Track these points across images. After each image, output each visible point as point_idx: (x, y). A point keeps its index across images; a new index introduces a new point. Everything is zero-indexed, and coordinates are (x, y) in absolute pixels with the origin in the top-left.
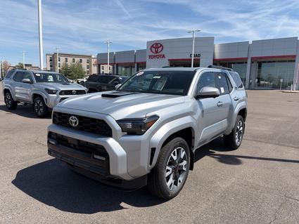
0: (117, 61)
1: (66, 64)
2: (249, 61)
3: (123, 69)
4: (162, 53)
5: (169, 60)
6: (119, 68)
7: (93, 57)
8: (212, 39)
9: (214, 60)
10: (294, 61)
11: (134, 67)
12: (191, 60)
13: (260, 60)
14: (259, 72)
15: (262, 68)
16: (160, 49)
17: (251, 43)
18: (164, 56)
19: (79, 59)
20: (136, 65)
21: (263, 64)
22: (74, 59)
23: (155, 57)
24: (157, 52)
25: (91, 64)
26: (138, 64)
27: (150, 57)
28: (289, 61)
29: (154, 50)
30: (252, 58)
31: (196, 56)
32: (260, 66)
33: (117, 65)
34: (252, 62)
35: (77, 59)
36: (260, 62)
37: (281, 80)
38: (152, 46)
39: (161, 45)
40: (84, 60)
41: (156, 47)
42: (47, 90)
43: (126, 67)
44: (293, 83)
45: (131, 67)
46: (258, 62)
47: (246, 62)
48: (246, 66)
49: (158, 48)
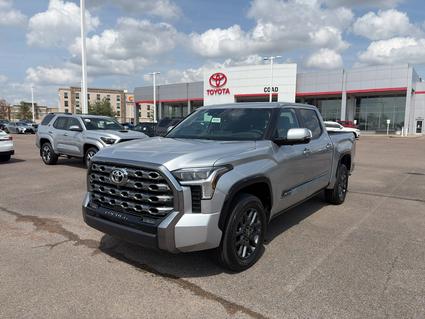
0: (162, 99)
2: (344, 97)
3: (171, 108)
4: (225, 87)
5: (236, 96)
6: (166, 107)
9: (297, 96)
10: (405, 95)
11: (187, 106)
13: (358, 95)
14: (358, 111)
15: (362, 105)
16: (222, 82)
18: (228, 91)
20: (189, 103)
21: (363, 100)
22: (98, 95)
23: (216, 92)
24: (218, 85)
26: (192, 102)
27: (209, 92)
28: (398, 95)
29: (214, 83)
30: (348, 93)
31: (271, 90)
32: (358, 103)
33: (163, 103)
34: (348, 98)
35: (103, 96)
37: (388, 122)
38: (212, 77)
39: (224, 76)
43: (174, 106)
44: (403, 124)
45: (182, 105)
46: (357, 98)
47: (340, 98)
48: (340, 103)
49: (220, 79)
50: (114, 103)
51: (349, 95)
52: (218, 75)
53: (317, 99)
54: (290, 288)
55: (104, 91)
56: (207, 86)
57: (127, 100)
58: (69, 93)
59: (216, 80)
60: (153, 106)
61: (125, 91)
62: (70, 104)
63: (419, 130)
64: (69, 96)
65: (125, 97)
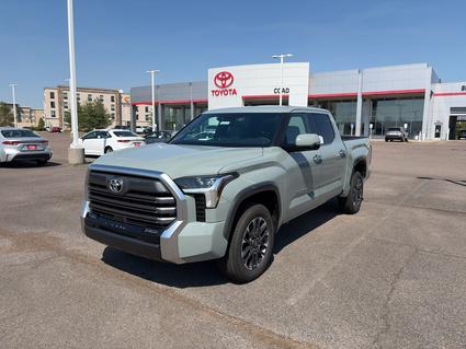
0: (162, 101)
3: (171, 110)
4: (232, 87)
5: (244, 98)
6: (166, 109)
9: (309, 97)
10: (423, 98)
11: (189, 108)
12: (278, 97)
13: (374, 97)
15: (378, 108)
16: (228, 82)
18: (235, 92)
19: (98, 95)
20: (192, 105)
21: (379, 103)
22: (90, 96)
23: (221, 92)
24: (224, 86)
25: (117, 104)
26: (195, 103)
27: (214, 93)
28: (416, 98)
29: (219, 83)
30: (363, 95)
31: (283, 91)
32: (375, 106)
33: (163, 106)
34: (364, 100)
35: (95, 96)
38: (217, 77)
39: (230, 75)
40: (107, 98)
43: (175, 108)
44: (421, 129)
45: (184, 106)
46: (373, 100)
47: (356, 100)
48: (356, 106)
49: (226, 79)
50: (108, 105)
51: (365, 97)
52: (223, 74)
53: (332, 101)
54: (292, 301)
55: (96, 90)
56: (212, 86)
57: (123, 101)
58: (56, 92)
59: (222, 79)
60: (152, 108)
61: (121, 91)
62: (57, 105)
63: (438, 135)
64: (56, 95)
65: (120, 98)
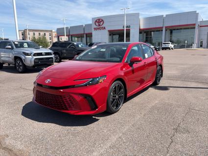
0: (71, 34)
1: (34, 37)
2: (164, 29)
3: (76, 39)
4: (103, 26)
5: (108, 31)
6: (73, 38)
7: (53, 31)
8: (138, 14)
9: (140, 29)
10: (194, 28)
11: (84, 37)
12: (124, 30)
13: (171, 28)
14: (171, 37)
15: (173, 34)
16: (101, 23)
17: (164, 16)
18: (104, 28)
19: (43, 33)
20: (85, 35)
21: (174, 31)
22: (39, 33)
23: (98, 29)
24: (99, 25)
25: (52, 37)
26: (86, 34)
27: (95, 29)
28: (191, 28)
29: (97, 24)
30: (166, 27)
31: (127, 27)
32: (171, 33)
33: (72, 36)
34: (166, 30)
35: (42, 33)
36: (171, 30)
37: (186, 42)
38: (96, 21)
39: (102, 20)
40: (47, 34)
41: (99, 22)
42: (24, 53)
43: (78, 37)
45: (82, 36)
46: (170, 30)
47: (162, 30)
48: (162, 33)
49: (100, 22)
50: (48, 37)
52: (99, 20)
55: (42, 31)
59: (98, 22)
63: (201, 46)
